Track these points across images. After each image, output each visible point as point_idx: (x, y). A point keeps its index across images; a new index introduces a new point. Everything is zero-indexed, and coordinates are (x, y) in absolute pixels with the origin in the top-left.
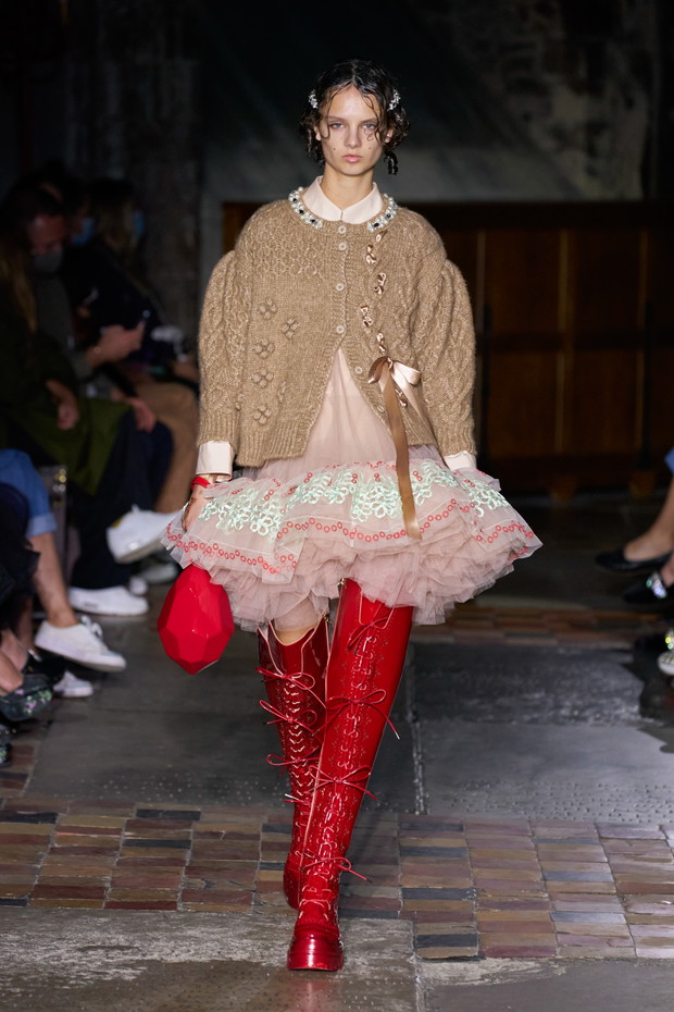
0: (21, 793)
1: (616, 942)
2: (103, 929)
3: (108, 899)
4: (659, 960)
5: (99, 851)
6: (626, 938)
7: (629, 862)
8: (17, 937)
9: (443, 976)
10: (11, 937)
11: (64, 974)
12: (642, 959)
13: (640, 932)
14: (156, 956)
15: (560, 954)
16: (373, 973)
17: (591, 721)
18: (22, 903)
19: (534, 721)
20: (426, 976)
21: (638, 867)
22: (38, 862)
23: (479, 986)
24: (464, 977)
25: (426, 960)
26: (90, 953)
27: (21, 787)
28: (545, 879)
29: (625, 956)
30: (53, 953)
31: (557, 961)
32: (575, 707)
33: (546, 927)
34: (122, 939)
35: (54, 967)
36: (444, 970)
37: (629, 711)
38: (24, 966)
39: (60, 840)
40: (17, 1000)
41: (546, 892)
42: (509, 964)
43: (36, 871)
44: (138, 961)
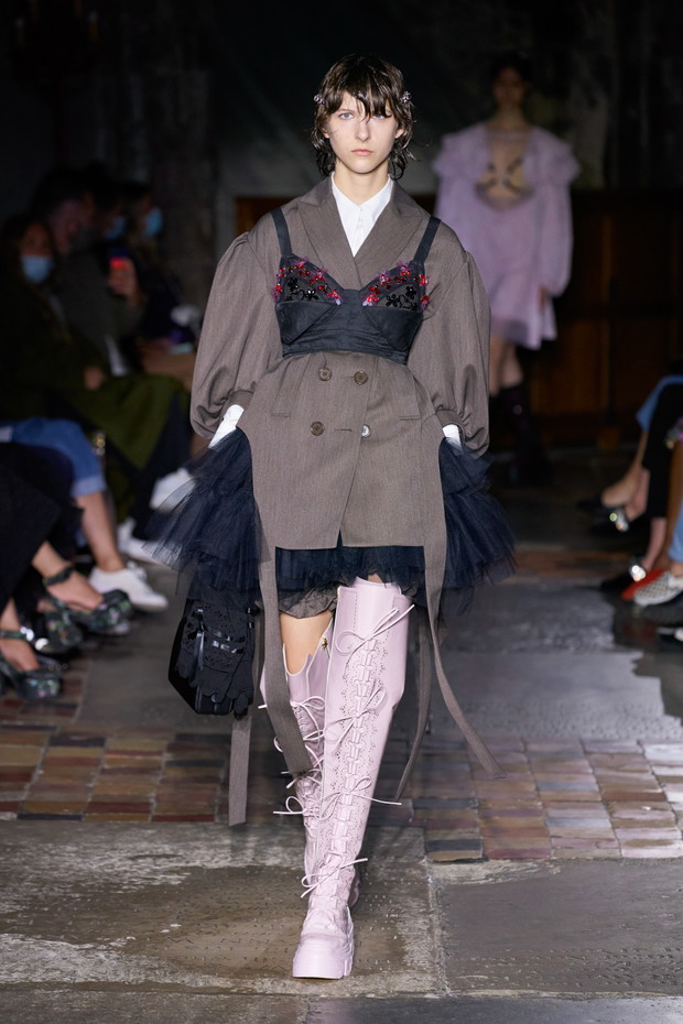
0: (73, 721)
1: (603, 844)
2: (150, 839)
3: (154, 813)
4: (642, 859)
5: (144, 771)
6: (610, 840)
7: (612, 773)
8: (75, 849)
9: (452, 876)
10: (69, 848)
11: (117, 880)
12: (627, 859)
13: (623, 834)
14: (198, 863)
15: (555, 855)
16: (390, 875)
17: (572, 649)
18: (78, 818)
19: (522, 650)
20: (437, 876)
21: (618, 778)
22: (90, 781)
23: (483, 885)
24: (470, 877)
25: (436, 862)
26: (140, 861)
27: (71, 715)
28: (538, 789)
29: (612, 856)
30: (107, 862)
31: (552, 861)
32: (557, 637)
33: (542, 832)
34: (167, 849)
35: (109, 874)
36: (452, 871)
37: (605, 639)
38: (81, 874)
39: (109, 762)
40: (77, 904)
41: (539, 800)
42: (510, 865)
43: (89, 790)
44: (182, 868)
